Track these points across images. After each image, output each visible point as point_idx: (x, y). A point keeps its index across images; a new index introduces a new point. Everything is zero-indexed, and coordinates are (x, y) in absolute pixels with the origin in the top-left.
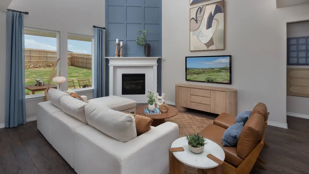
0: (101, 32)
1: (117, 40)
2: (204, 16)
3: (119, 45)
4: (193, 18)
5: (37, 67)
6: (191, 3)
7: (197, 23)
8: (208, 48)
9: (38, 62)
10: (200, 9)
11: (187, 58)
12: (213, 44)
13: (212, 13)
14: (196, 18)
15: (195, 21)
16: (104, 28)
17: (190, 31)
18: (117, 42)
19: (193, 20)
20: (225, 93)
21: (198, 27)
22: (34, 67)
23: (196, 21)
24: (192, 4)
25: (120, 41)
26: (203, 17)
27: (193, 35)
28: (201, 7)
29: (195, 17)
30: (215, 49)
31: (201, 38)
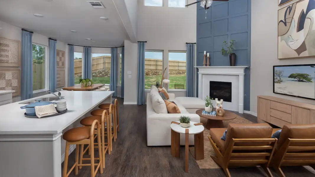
0: (192, 47)
1: (205, 52)
2: (294, 16)
3: (206, 56)
4: (281, 21)
5: (172, 74)
6: (279, 4)
7: (286, 25)
8: (299, 55)
9: (172, 70)
10: (290, 9)
11: (275, 67)
12: (305, 50)
13: (304, 11)
14: (285, 20)
15: (283, 24)
16: (195, 43)
17: (278, 36)
18: (205, 53)
19: (281, 23)
20: (309, 111)
21: (288, 30)
22: (170, 73)
23: (285, 24)
24: (281, 4)
25: (207, 53)
26: (293, 18)
27: (281, 40)
28: (291, 6)
29: (283, 19)
30: (307, 55)
31: (290, 44)
